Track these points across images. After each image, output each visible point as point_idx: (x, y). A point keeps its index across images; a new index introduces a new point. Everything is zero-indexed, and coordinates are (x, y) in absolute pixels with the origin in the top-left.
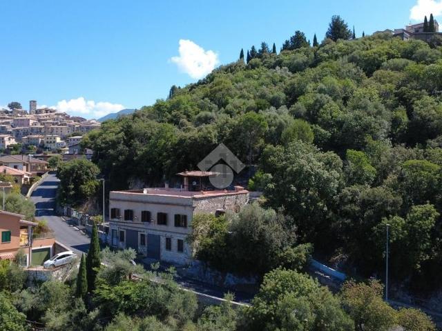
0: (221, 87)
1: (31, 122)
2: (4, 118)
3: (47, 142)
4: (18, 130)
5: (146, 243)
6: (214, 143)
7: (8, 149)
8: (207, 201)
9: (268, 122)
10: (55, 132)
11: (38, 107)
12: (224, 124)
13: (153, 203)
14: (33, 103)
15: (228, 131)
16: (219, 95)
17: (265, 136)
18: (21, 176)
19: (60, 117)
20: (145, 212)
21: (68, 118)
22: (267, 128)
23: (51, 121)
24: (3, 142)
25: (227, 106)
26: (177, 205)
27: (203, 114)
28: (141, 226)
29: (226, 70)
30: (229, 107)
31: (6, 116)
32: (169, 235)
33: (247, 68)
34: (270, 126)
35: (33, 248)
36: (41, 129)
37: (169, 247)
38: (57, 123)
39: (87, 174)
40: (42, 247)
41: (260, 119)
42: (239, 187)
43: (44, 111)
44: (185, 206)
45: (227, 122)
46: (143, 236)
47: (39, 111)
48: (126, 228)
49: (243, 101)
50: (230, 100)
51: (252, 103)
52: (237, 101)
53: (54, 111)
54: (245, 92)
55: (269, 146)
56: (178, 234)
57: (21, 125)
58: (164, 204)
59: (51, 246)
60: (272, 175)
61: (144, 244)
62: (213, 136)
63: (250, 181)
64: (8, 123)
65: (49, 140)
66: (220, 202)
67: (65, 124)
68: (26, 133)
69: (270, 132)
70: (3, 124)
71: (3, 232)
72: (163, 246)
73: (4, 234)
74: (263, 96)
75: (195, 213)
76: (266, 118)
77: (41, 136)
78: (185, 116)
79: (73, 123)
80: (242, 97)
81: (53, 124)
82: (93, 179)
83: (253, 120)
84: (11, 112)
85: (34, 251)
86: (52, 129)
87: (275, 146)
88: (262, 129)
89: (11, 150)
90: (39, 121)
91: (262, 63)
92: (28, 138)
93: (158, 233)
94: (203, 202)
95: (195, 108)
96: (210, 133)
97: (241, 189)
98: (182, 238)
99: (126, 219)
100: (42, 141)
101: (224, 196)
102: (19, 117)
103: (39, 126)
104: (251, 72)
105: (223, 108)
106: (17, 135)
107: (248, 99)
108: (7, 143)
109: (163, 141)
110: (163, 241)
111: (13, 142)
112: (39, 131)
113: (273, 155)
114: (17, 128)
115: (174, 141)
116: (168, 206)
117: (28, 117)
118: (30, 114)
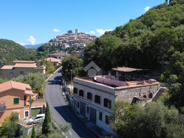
0: (150, 15)
1: (75, 38)
2: (66, 37)
3: (81, 46)
4: (70, 42)
5: (89, 112)
6: (138, 49)
7: (66, 49)
8: (126, 91)
9: (177, 34)
10: (84, 42)
11: (78, 32)
12: (146, 36)
13: (93, 88)
14: (76, 30)
15: (148, 41)
16: (148, 20)
17: (174, 44)
18: (57, 62)
19: (86, 36)
20: (89, 93)
21: (89, 36)
22: (177, 39)
23: (83, 38)
24: (65, 46)
25: (152, 26)
26: (106, 92)
27: (137, 31)
28: (87, 101)
29: (157, 8)
30: (153, 26)
31: (67, 36)
32: (101, 110)
33: (169, 6)
34: (179, 37)
35: (32, 108)
36: (78, 41)
37: (101, 118)
38: (85, 38)
39: (74, 64)
40: (37, 107)
41: (171, 33)
42: (153, 80)
43: (80, 34)
44: (111, 94)
45: (148, 35)
46: (88, 107)
47: (78, 34)
48: (80, 100)
49: (162, 22)
50: (155, 23)
51: (168, 23)
52: (159, 23)
53: (84, 33)
54: (165, 17)
55: (177, 52)
56: (106, 112)
57: (72, 39)
58: (98, 90)
59: (42, 107)
60: (178, 76)
61: (89, 113)
62: (137, 44)
63: (162, 75)
64: (67, 39)
65: (81, 45)
66: (137, 91)
67: (88, 39)
68: (73, 43)
69: (179, 41)
70: (65, 39)
71: (14, 99)
72: (98, 117)
73: (15, 100)
74: (176, 19)
75: (117, 100)
76: (176, 32)
77: (78, 44)
78: (128, 33)
79: (91, 38)
80: (163, 20)
81: (83, 39)
82: (78, 67)
83: (165, 33)
84: (69, 34)
85: (32, 109)
86: (83, 41)
87: (181, 52)
88: (173, 39)
89: (67, 49)
90: (78, 37)
91: (177, 2)
92: (74, 45)
93: (95, 108)
94: (123, 91)
95: (134, 28)
96: (135, 42)
97: (154, 82)
98: (109, 115)
99: (80, 95)
100: (79, 46)
101: (140, 87)
102: (71, 36)
103: (78, 40)
104: (171, 7)
105: (149, 27)
106: (70, 43)
107: (166, 22)
108: (66, 47)
109: (109, 47)
110: (98, 114)
111: (68, 46)
112: (78, 42)
113: (179, 59)
114: (70, 41)
115: (115, 48)
116: (101, 92)
117: (74, 36)
118: (75, 35)
